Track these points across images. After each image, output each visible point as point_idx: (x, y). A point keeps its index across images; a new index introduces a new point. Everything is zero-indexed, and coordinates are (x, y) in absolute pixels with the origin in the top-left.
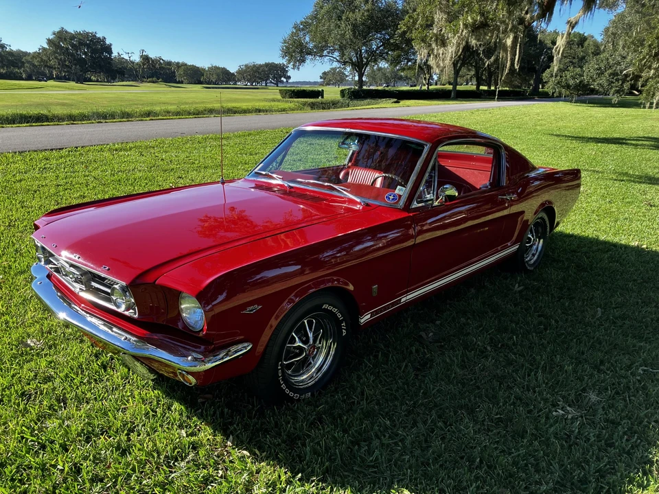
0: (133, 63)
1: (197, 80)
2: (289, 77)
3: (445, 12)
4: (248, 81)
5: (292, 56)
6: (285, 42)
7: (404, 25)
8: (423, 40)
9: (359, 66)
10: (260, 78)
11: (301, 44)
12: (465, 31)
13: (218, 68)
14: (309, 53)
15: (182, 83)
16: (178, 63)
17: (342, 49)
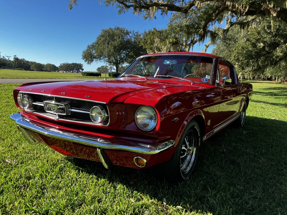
0: (10, 61)
1: (41, 70)
2: (83, 69)
3: (159, 38)
4: (65, 70)
5: (87, 58)
6: (84, 52)
7: (143, 43)
8: (151, 49)
9: (117, 64)
10: (70, 69)
11: (91, 54)
12: (169, 45)
13: (51, 65)
14: (95, 58)
15: (33, 70)
16: (32, 62)
17: (109, 56)
